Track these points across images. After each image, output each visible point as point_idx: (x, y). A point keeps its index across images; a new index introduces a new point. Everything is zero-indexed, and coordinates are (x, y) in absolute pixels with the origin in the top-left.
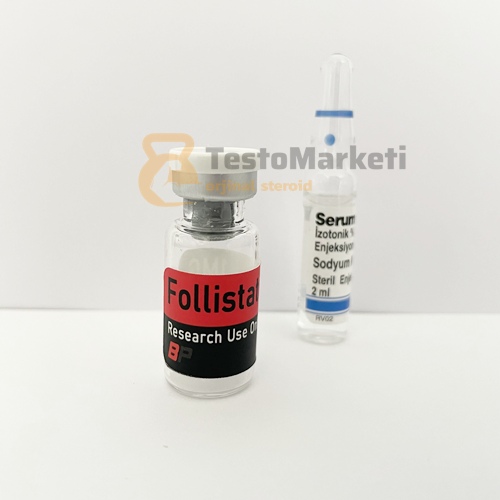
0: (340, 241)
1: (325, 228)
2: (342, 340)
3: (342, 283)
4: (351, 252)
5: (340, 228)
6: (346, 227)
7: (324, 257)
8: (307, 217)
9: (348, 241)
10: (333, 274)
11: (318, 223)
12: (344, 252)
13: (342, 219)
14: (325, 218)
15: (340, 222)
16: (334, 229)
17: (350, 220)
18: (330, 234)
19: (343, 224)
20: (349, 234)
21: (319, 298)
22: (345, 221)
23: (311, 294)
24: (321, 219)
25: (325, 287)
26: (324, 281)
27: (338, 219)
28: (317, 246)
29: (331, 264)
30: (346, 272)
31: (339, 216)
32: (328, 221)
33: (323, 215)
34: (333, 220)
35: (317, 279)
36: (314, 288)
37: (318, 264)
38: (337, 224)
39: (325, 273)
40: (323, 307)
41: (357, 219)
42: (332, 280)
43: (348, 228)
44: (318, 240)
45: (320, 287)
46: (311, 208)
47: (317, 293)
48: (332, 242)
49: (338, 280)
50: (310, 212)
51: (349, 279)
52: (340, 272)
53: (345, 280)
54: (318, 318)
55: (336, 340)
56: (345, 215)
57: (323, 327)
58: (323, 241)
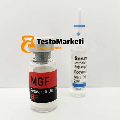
0: (82, 65)
1: (77, 61)
2: (84, 96)
3: (83, 78)
4: (86, 69)
5: (82, 61)
6: (84, 61)
7: (78, 70)
8: (72, 58)
9: (85, 65)
10: (81, 75)
11: (75, 59)
12: (84, 68)
13: (83, 58)
14: (77, 58)
15: (82, 59)
16: (80, 61)
17: (85, 58)
18: (79, 63)
19: (83, 60)
20: (85, 63)
21: (76, 83)
22: (84, 59)
23: (74, 82)
24: (76, 58)
25: (78, 79)
26: (78, 78)
27: (81, 58)
28: (75, 67)
29: (79, 72)
30: (84, 74)
31: (82, 57)
32: (78, 59)
33: (77, 57)
34: (80, 59)
35: (76, 77)
36: (75, 80)
37: (76, 72)
38: (81, 60)
39: (78, 75)
40: (78, 85)
41: (87, 58)
42: (80, 77)
43: (85, 61)
44: (76, 65)
45: (76, 79)
46: (73, 55)
47: (76, 81)
48: (80, 65)
49: (82, 77)
50: (73, 56)
51: (85, 77)
52: (82, 75)
53: (84, 77)
54: (76, 89)
55: (83, 96)
56: (84, 57)
57: (78, 92)
58: (77, 65)
